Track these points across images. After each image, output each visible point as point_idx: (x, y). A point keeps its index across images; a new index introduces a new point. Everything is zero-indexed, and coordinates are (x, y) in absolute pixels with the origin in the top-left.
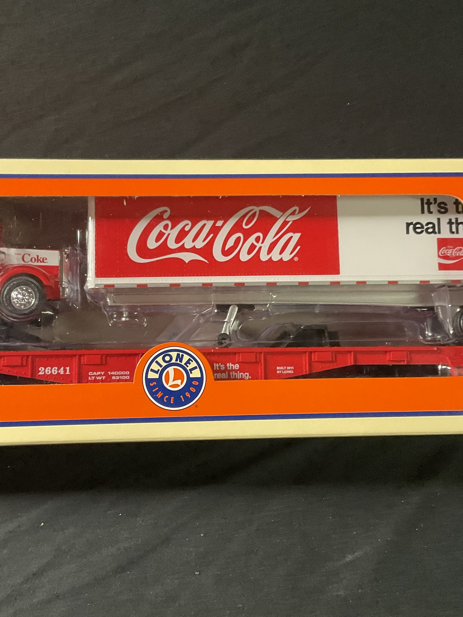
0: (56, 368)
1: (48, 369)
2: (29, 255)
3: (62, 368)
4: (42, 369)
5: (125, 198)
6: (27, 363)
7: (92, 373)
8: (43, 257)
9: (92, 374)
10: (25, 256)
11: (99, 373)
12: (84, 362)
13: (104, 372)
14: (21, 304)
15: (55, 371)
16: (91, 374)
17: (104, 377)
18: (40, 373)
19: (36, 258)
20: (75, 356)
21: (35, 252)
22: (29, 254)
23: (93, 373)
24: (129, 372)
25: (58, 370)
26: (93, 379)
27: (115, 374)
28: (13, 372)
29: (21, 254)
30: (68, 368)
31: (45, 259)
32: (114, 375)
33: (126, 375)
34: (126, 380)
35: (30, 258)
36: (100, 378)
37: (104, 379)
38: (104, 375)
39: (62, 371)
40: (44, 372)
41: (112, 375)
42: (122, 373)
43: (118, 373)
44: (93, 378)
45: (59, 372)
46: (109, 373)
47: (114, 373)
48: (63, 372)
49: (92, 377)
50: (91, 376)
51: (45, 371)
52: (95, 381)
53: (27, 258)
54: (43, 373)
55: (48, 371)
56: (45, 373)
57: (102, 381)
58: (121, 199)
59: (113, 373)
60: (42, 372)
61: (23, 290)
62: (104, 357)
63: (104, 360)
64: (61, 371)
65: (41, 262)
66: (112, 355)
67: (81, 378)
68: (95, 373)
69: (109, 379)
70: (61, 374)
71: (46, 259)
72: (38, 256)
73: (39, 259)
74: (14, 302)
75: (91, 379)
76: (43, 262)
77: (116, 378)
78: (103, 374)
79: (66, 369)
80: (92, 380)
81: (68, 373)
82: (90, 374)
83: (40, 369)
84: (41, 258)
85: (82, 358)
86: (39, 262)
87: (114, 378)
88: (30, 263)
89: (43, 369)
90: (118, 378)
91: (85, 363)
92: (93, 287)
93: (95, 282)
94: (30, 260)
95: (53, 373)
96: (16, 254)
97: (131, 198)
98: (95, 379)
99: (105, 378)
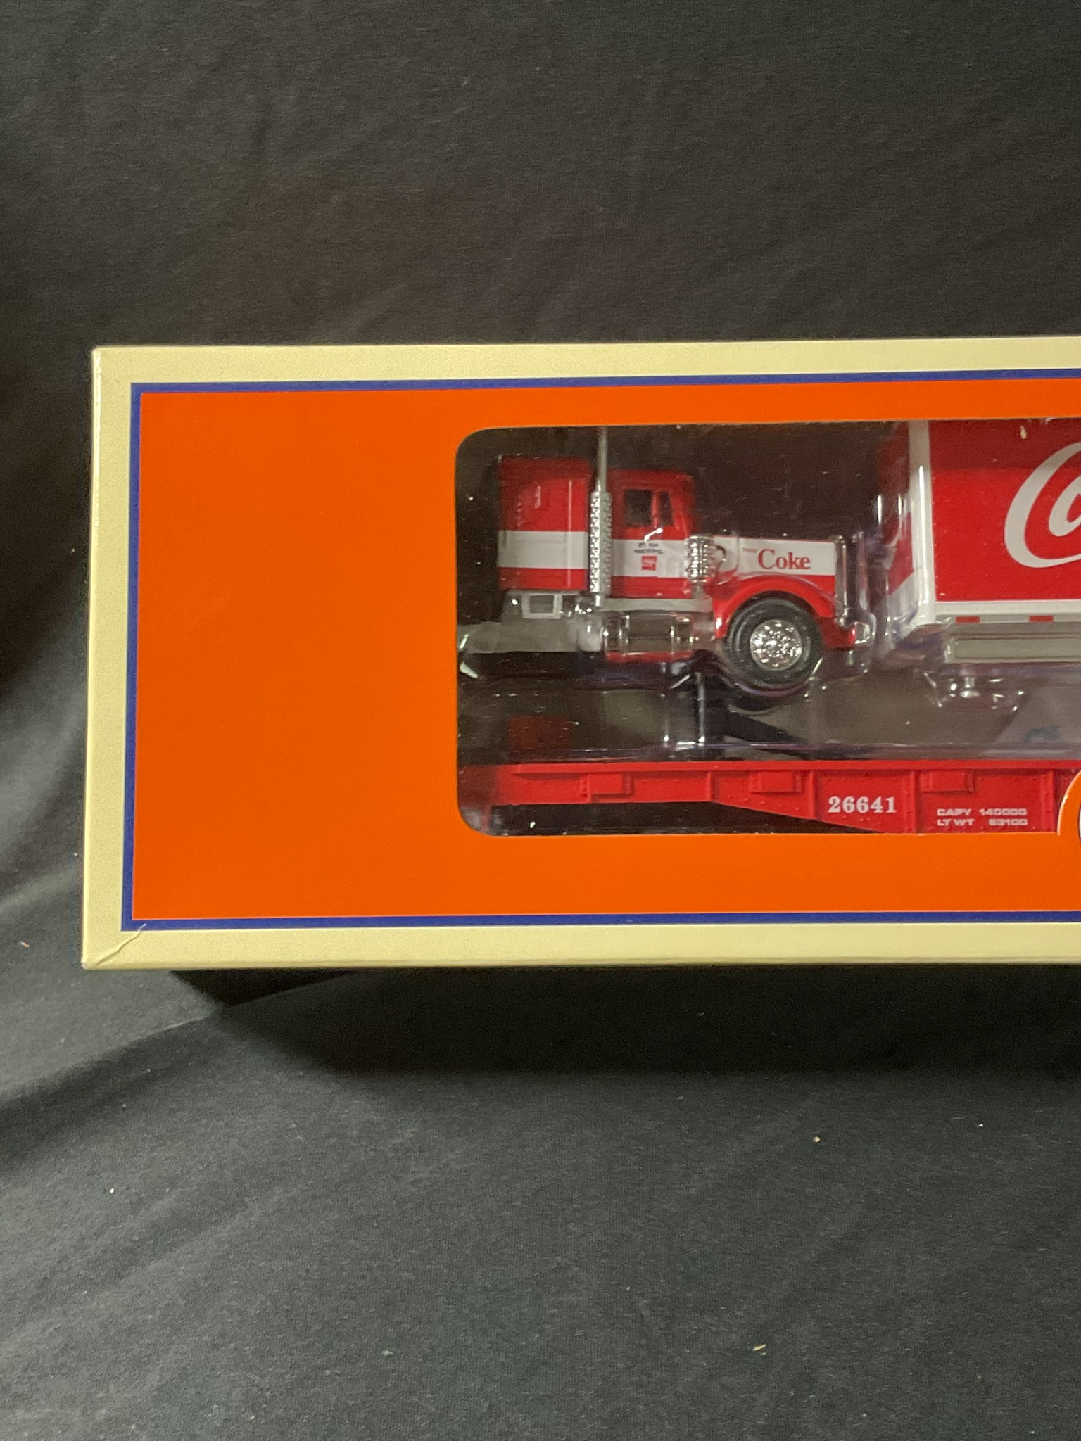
0: (866, 799)
1: (849, 802)
2: (773, 551)
3: (878, 800)
4: (834, 800)
5: (1023, 422)
6: (803, 787)
7: (943, 810)
8: (801, 556)
9: (943, 814)
10: (765, 555)
11: (959, 811)
12: (928, 787)
13: (970, 810)
14: (773, 660)
15: (863, 805)
16: (941, 812)
17: (971, 821)
18: (832, 810)
19: (788, 559)
20: (908, 771)
21: (784, 547)
22: (771, 549)
23: (946, 812)
24: (1024, 810)
25: (870, 803)
26: (947, 824)
27: (995, 815)
28: (776, 808)
29: (755, 551)
30: (891, 800)
31: (805, 560)
32: (993, 817)
33: (1019, 817)
34: (1021, 828)
35: (774, 558)
36: (961, 823)
37: (970, 824)
38: (970, 817)
39: (878, 806)
40: (839, 808)
41: (989, 817)
42: (1010, 812)
43: (1003, 812)
44: (947, 822)
45: (872, 807)
46: (982, 811)
47: (993, 812)
48: (882, 807)
49: (944, 820)
50: (942, 818)
51: (841, 805)
52: (952, 828)
53: (769, 560)
54: (838, 810)
55: (849, 805)
56: (842, 809)
57: (967, 829)
58: (1015, 424)
59: (990, 812)
60: (836, 807)
61: (775, 629)
62: (970, 777)
63: (970, 782)
64: (876, 805)
65: (798, 567)
66: (985, 772)
67: (924, 821)
68: (950, 812)
69: (981, 824)
70: (876, 811)
71: (808, 561)
72: (791, 554)
73: (794, 560)
74: (757, 654)
75: (943, 824)
76: (802, 567)
77: (997, 822)
78: (967, 814)
79: (888, 802)
80: (943, 827)
81: (891, 810)
82: (939, 814)
83: (831, 801)
84: (797, 559)
85: (922, 778)
86: (794, 566)
87: (992, 822)
88: (776, 570)
89: (838, 800)
90: (1002, 822)
91: (930, 789)
92: (931, 621)
93: (935, 611)
94: (774, 562)
95: (859, 809)
96: (745, 550)
97: (1036, 421)
98: (952, 824)
99: (973, 823)
